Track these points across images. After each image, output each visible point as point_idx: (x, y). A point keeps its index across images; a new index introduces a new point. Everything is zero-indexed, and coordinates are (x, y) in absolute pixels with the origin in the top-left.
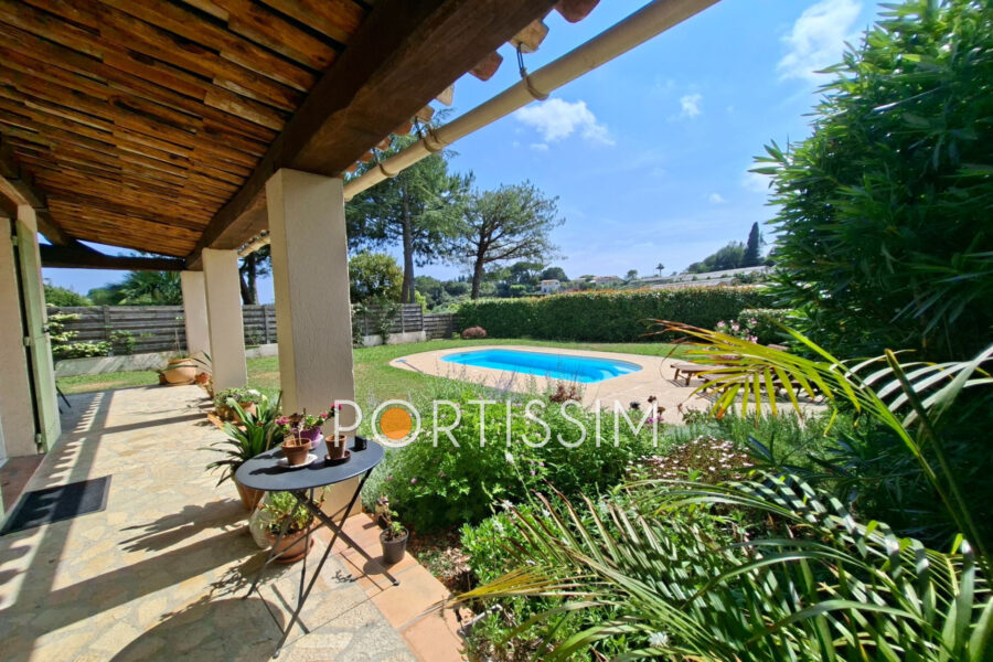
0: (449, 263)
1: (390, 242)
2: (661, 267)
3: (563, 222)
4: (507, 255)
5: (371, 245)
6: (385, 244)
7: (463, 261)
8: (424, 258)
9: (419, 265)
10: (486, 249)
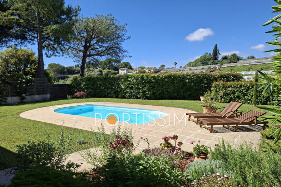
0: (67, 56)
1: (29, 42)
2: (176, 64)
3: (129, 38)
4: (99, 54)
5: (17, 43)
6: (26, 43)
7: (75, 56)
8: (51, 52)
9: (47, 56)
10: (88, 50)
